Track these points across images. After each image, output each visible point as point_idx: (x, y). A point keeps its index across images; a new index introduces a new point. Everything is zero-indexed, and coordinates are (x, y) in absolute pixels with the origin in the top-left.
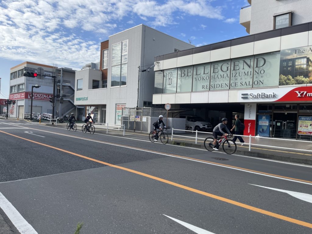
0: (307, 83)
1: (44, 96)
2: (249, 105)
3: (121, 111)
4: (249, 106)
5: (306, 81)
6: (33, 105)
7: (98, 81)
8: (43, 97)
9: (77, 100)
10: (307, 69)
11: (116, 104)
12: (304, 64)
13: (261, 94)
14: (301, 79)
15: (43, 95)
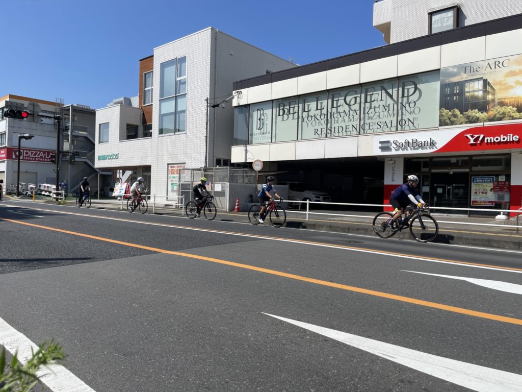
0: (485, 121)
1: (40, 155)
2: (391, 160)
3: (178, 175)
4: (392, 162)
5: (483, 118)
6: (20, 170)
7: (136, 127)
8: (38, 155)
9: (99, 160)
10: (484, 97)
11: (168, 164)
12: (478, 91)
13: (411, 141)
14: (474, 114)
15: (39, 152)
